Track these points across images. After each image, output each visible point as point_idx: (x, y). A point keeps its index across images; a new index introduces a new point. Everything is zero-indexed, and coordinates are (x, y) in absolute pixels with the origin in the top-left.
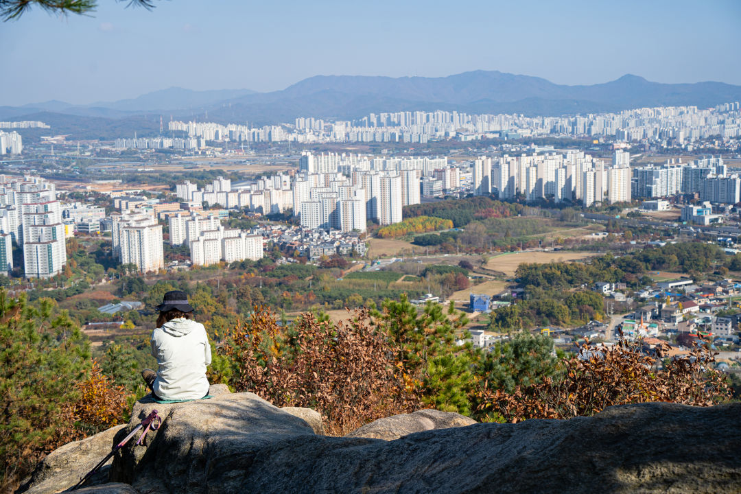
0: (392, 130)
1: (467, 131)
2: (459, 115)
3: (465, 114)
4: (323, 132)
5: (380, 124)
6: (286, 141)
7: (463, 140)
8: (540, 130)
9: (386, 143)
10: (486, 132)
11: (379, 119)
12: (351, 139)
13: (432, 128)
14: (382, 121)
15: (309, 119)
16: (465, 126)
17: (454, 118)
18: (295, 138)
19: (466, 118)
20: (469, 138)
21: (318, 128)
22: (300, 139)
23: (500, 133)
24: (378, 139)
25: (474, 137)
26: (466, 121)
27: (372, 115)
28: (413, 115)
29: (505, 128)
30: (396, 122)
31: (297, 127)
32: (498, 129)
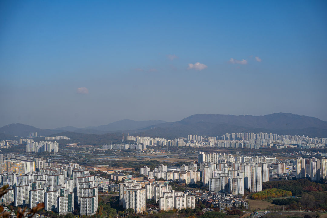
0: (239, 142)
1: (279, 143)
2: (273, 135)
3: (276, 135)
4: (203, 142)
5: (231, 139)
6: (185, 146)
7: (278, 148)
8: (320, 145)
9: (237, 148)
10: (289, 145)
11: (231, 136)
12: (218, 146)
13: (260, 141)
14: (232, 137)
15: (194, 135)
16: (278, 141)
17: (270, 137)
18: (190, 145)
19: (277, 136)
20: (281, 147)
21: (199, 140)
22: (193, 145)
23: (298, 145)
24: (233, 146)
25: (284, 147)
26: (277, 138)
27: (227, 134)
28: (248, 135)
29: (300, 143)
30: (240, 138)
31: (189, 140)
32: (296, 143)
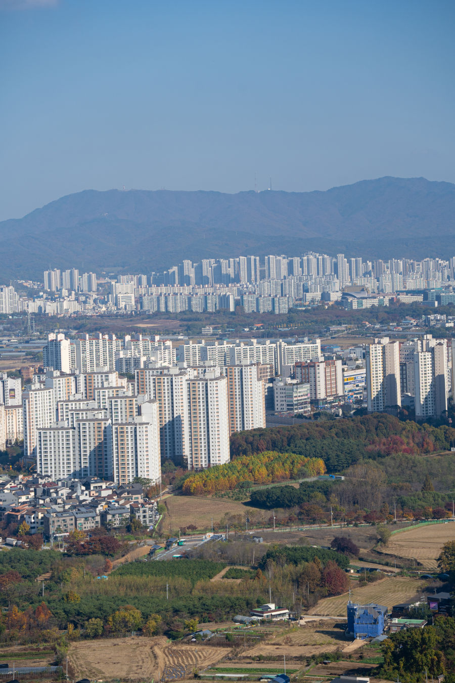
0: (223, 290)
1: (363, 290)
2: (349, 262)
3: (360, 259)
4: (95, 296)
5: (201, 280)
6: (24, 313)
7: (355, 306)
9: (211, 313)
10: (399, 293)
11: (199, 270)
12: (146, 308)
13: (298, 285)
14: (205, 274)
15: (68, 271)
16: (359, 282)
17: (340, 266)
18: (40, 308)
19: (361, 265)
20: (367, 304)
21: (85, 288)
22: (51, 308)
23: (425, 293)
24: (197, 308)
25: (375, 302)
26: (361, 272)
27: (187, 263)
28: (262, 262)
29: (436, 284)
30: (232, 276)
31: (46, 288)
32: (422, 285)
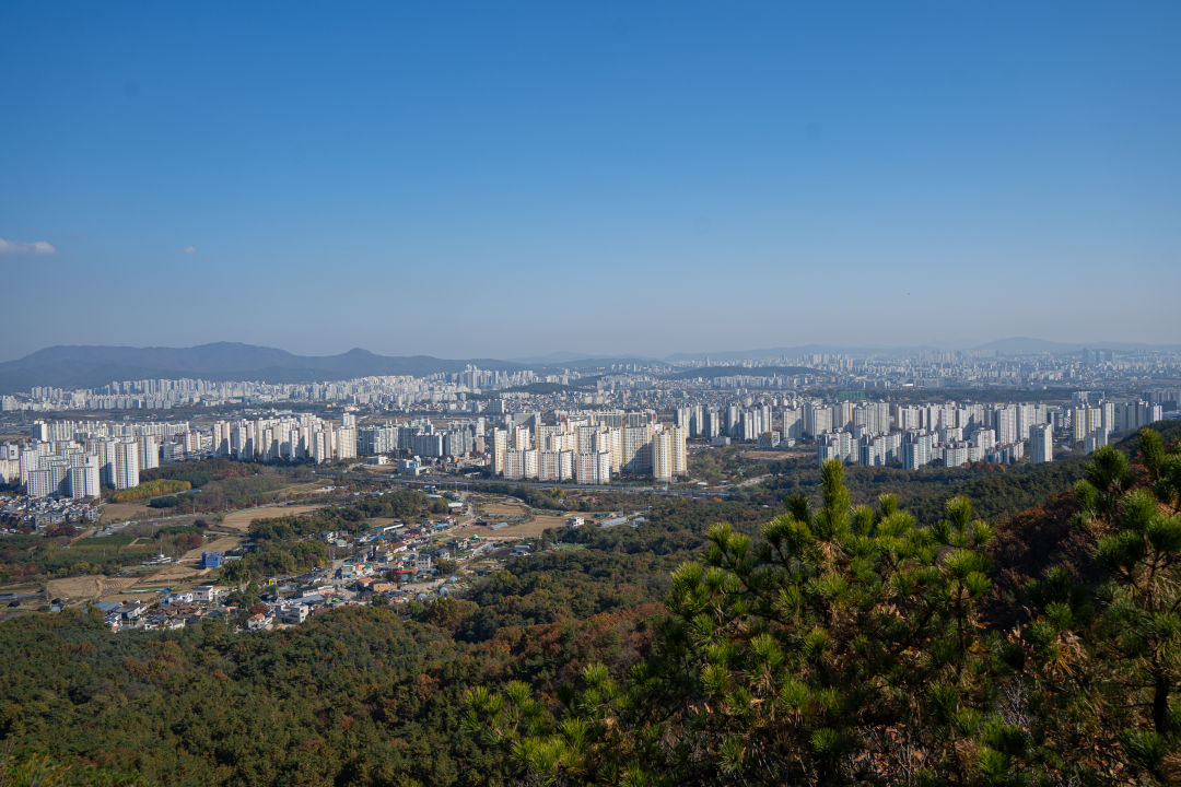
0: (135, 397)
1: (211, 396)
2: (203, 383)
3: (209, 382)
4: (62, 401)
5: (123, 392)
6: (20, 410)
7: (207, 405)
8: (280, 396)
9: (128, 409)
10: (230, 398)
11: (122, 387)
12: (91, 407)
13: (177, 395)
14: (125, 389)
15: (46, 388)
16: (209, 393)
17: (199, 385)
18: (29, 408)
19: (210, 385)
20: (213, 404)
21: (56, 396)
22: (36, 407)
23: (243, 398)
24: (120, 406)
25: (218, 403)
26: (210, 388)
27: (115, 383)
28: (157, 383)
29: (248, 394)
30: (140, 390)
31: (33, 397)
32: (242, 395)
